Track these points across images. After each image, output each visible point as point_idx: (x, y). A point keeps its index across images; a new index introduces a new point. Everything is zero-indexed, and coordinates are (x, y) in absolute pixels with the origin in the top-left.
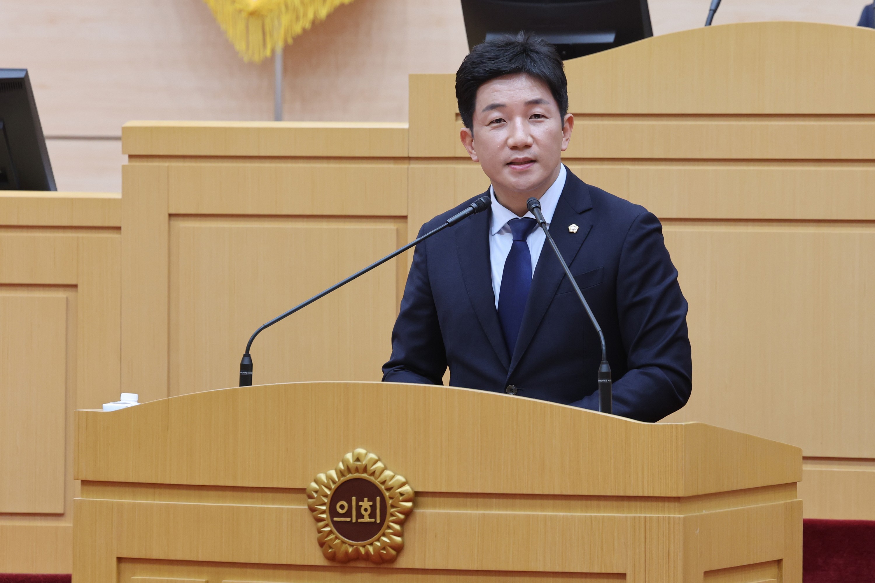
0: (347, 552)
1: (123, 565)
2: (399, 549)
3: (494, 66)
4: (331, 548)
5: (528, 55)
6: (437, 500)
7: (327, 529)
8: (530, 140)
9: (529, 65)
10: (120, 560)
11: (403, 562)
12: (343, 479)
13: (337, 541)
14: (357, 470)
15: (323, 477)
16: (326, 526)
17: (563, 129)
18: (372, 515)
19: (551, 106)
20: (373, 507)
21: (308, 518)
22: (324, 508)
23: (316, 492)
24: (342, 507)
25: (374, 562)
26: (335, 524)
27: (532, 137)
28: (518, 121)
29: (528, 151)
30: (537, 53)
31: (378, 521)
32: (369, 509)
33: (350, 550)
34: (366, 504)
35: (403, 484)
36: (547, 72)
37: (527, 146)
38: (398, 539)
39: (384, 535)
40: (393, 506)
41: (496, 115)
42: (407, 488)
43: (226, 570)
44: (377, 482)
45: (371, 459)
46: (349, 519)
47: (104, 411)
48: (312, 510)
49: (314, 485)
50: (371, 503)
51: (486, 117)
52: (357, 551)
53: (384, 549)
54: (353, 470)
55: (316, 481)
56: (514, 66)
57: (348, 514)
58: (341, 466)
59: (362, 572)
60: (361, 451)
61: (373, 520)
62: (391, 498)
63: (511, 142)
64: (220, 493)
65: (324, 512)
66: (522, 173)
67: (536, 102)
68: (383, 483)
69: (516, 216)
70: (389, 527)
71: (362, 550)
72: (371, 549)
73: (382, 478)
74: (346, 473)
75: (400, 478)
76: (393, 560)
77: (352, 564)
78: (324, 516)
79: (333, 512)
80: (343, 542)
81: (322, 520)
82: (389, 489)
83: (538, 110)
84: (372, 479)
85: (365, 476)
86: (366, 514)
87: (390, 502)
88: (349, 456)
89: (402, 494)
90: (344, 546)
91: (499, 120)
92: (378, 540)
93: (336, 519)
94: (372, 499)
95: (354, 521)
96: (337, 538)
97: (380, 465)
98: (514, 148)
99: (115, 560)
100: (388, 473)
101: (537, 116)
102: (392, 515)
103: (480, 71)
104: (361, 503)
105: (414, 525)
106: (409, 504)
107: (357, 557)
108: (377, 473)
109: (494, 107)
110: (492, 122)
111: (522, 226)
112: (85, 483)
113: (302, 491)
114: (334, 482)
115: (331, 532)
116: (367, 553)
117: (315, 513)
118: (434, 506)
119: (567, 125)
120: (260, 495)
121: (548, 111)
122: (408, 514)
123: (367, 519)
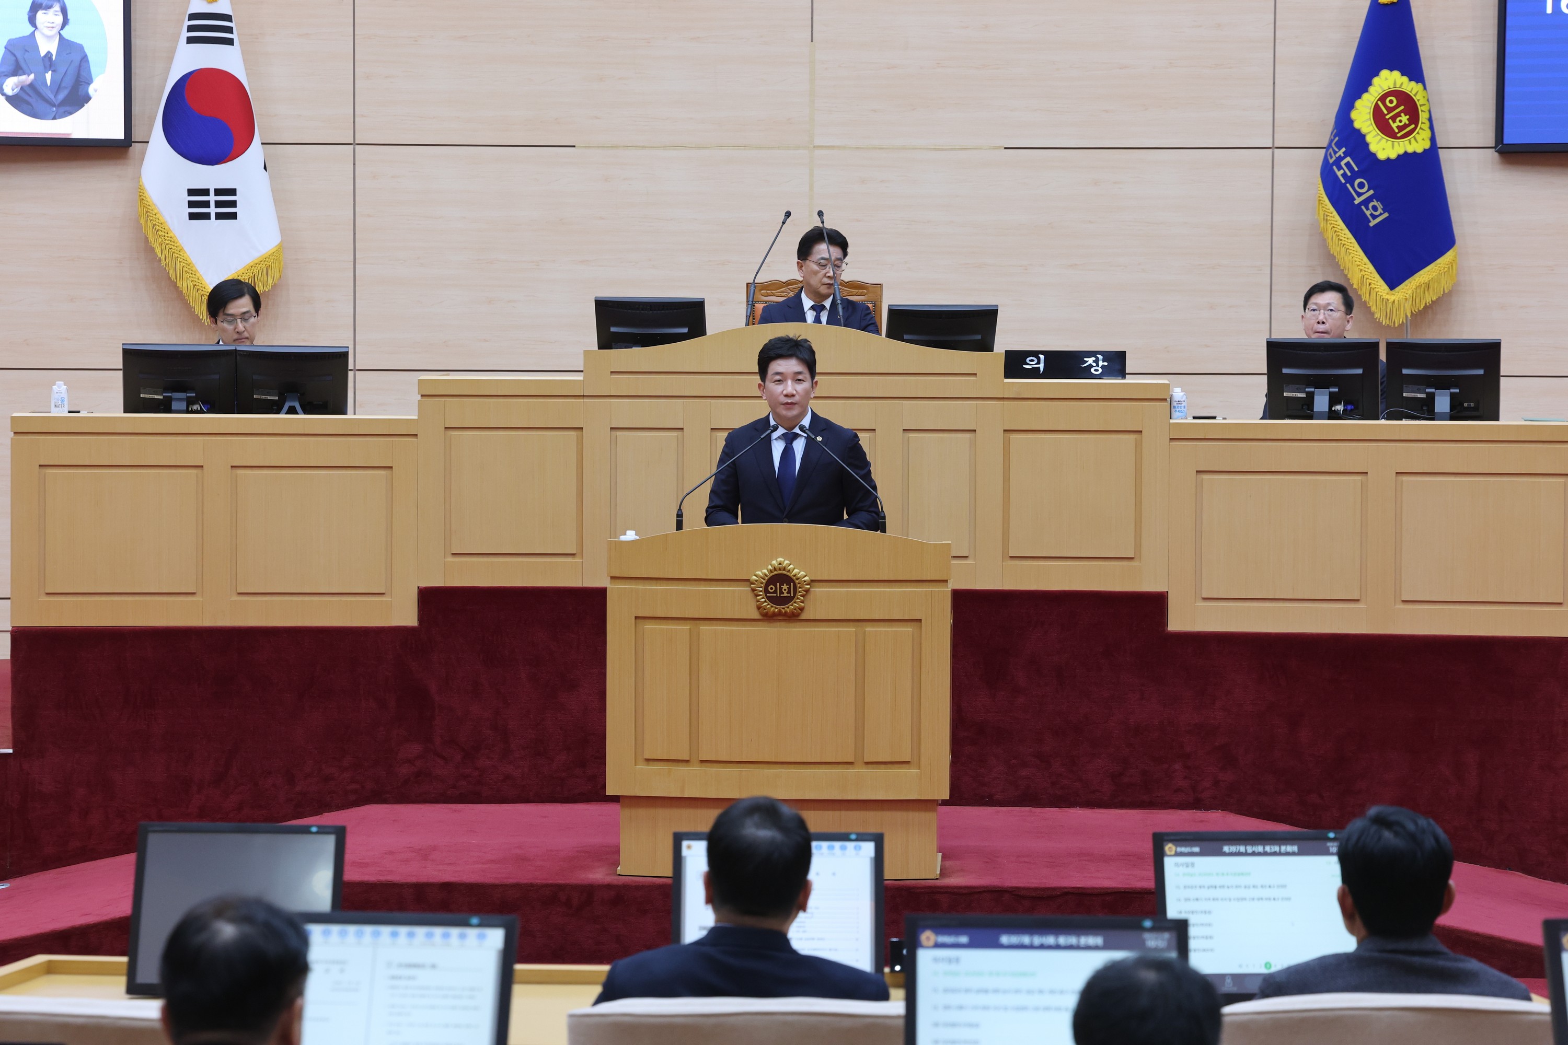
0: (774, 612)
1: (638, 621)
2: (802, 609)
3: (780, 352)
4: (765, 609)
5: (797, 348)
6: (821, 584)
7: (763, 600)
8: (795, 392)
9: (798, 353)
10: (636, 618)
11: (804, 616)
12: (772, 574)
13: (769, 606)
14: (780, 569)
15: (759, 573)
16: (763, 598)
17: (812, 387)
18: (789, 592)
19: (807, 375)
20: (789, 589)
21: (751, 595)
22: (761, 589)
23: (756, 581)
24: (772, 589)
25: (789, 617)
26: (767, 597)
27: (796, 390)
28: (789, 382)
29: (792, 398)
30: (802, 346)
31: (792, 595)
32: (787, 589)
33: (776, 610)
34: (785, 587)
35: (805, 576)
36: (807, 357)
37: (793, 396)
38: (802, 604)
39: (795, 602)
40: (800, 588)
41: (778, 377)
42: (806, 578)
43: (701, 622)
44: (791, 575)
45: (787, 564)
46: (775, 595)
47: (620, 540)
48: (753, 590)
49: (755, 578)
50: (788, 586)
51: (772, 378)
52: (780, 611)
53: (795, 610)
54: (778, 570)
55: (755, 575)
56: (790, 353)
57: (775, 592)
58: (770, 567)
59: (779, 622)
60: (780, 559)
61: (789, 595)
62: (799, 583)
63: (785, 392)
64: (697, 582)
65: (761, 591)
66: (789, 409)
67: (799, 373)
68: (795, 576)
69: (787, 431)
70: (798, 598)
71: (783, 611)
72: (788, 610)
73: (794, 573)
74: (773, 571)
75: (802, 573)
76: (799, 615)
77: (775, 618)
78: (761, 593)
79: (766, 591)
80: (772, 607)
81: (760, 595)
82: (797, 579)
83: (800, 377)
84: (788, 574)
85: (784, 572)
86: (785, 592)
87: (799, 585)
88: (774, 562)
89: (805, 581)
90: (773, 609)
91: (779, 381)
92: (792, 605)
93: (768, 595)
94: (788, 584)
95: (778, 596)
96: (768, 604)
97: (791, 566)
98: (786, 396)
99: (634, 618)
100: (796, 571)
101: (800, 380)
102: (800, 592)
103: (772, 354)
104: (782, 586)
105: (811, 596)
106: (808, 586)
107: (780, 614)
108: (791, 571)
109: (778, 373)
110: (776, 381)
111: (791, 436)
112: (612, 578)
113: (748, 580)
114: (767, 576)
115: (765, 602)
116: (786, 612)
117: (755, 592)
118: (820, 587)
119: (814, 385)
120: (721, 583)
121: (805, 378)
122: (807, 591)
123: (785, 594)
